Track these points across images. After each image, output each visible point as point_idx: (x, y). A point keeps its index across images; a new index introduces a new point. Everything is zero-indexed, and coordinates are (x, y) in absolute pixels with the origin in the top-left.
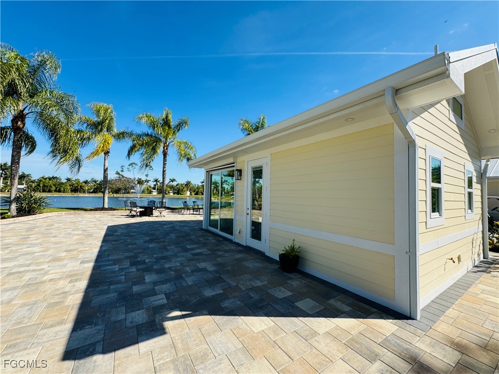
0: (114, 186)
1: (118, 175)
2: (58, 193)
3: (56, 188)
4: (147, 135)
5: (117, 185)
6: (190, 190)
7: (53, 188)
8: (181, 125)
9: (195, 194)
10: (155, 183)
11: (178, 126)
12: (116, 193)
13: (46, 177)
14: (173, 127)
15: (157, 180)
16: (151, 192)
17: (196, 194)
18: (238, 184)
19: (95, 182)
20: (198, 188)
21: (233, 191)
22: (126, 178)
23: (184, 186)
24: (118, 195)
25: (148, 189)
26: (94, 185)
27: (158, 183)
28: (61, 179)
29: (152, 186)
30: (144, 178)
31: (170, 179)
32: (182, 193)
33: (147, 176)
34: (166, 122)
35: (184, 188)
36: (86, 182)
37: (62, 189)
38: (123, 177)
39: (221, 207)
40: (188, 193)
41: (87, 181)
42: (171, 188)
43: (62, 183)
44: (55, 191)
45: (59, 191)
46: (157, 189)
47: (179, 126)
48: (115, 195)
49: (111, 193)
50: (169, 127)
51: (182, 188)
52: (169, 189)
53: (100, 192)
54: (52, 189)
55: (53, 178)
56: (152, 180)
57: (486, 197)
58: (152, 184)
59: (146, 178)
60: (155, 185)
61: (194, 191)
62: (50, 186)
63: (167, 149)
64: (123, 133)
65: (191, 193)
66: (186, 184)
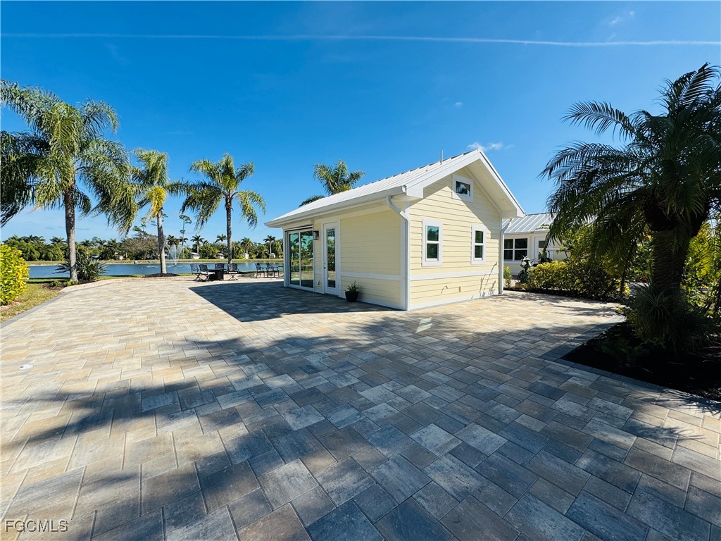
0: (134, 249)
1: (137, 232)
2: (44, 261)
3: (41, 254)
4: (204, 185)
5: (137, 247)
6: (249, 252)
7: (37, 254)
8: (245, 172)
9: (257, 258)
10: (195, 243)
11: (241, 174)
12: (137, 259)
13: (19, 237)
14: (236, 175)
15: (198, 238)
16: (190, 256)
17: (259, 257)
18: (316, 244)
19: (101, 243)
20: (261, 248)
21: (312, 251)
22: (150, 236)
23: (239, 245)
24: (141, 262)
25: (185, 252)
26: (99, 248)
27: (200, 242)
28: (44, 240)
29: (191, 247)
30: (177, 236)
31: (218, 237)
32: (238, 256)
33: (183, 233)
34: (227, 170)
35: (240, 249)
36: (86, 244)
37: (51, 255)
38: (146, 234)
39: (302, 270)
40: (247, 256)
41: (87, 242)
42: (220, 250)
43: (49, 246)
44: (40, 258)
45: (47, 258)
46: (200, 251)
47: (243, 174)
48: (136, 262)
49: (129, 259)
50: (231, 176)
51: (237, 249)
52: (217, 251)
53: (111, 258)
54: (34, 256)
55: (31, 238)
56: (190, 238)
57: (503, 249)
58: (190, 244)
59: (181, 235)
60: (195, 246)
61: (256, 253)
62: (31, 251)
63: (230, 202)
64: (177, 185)
65: (250, 255)
66: (242, 243)
